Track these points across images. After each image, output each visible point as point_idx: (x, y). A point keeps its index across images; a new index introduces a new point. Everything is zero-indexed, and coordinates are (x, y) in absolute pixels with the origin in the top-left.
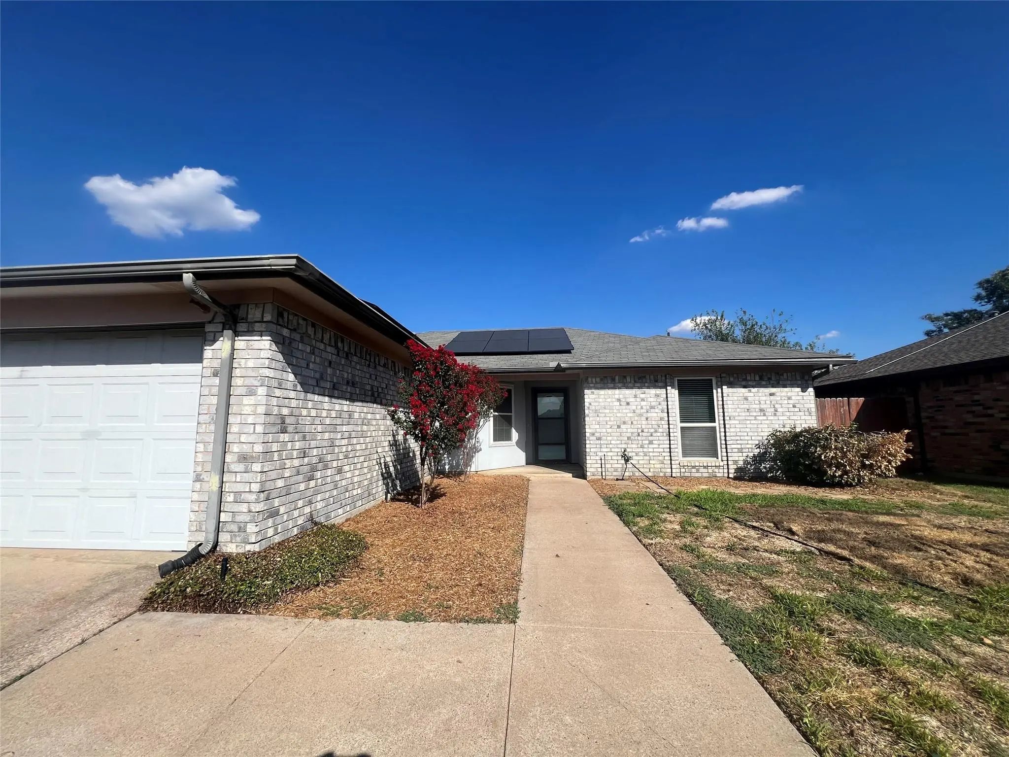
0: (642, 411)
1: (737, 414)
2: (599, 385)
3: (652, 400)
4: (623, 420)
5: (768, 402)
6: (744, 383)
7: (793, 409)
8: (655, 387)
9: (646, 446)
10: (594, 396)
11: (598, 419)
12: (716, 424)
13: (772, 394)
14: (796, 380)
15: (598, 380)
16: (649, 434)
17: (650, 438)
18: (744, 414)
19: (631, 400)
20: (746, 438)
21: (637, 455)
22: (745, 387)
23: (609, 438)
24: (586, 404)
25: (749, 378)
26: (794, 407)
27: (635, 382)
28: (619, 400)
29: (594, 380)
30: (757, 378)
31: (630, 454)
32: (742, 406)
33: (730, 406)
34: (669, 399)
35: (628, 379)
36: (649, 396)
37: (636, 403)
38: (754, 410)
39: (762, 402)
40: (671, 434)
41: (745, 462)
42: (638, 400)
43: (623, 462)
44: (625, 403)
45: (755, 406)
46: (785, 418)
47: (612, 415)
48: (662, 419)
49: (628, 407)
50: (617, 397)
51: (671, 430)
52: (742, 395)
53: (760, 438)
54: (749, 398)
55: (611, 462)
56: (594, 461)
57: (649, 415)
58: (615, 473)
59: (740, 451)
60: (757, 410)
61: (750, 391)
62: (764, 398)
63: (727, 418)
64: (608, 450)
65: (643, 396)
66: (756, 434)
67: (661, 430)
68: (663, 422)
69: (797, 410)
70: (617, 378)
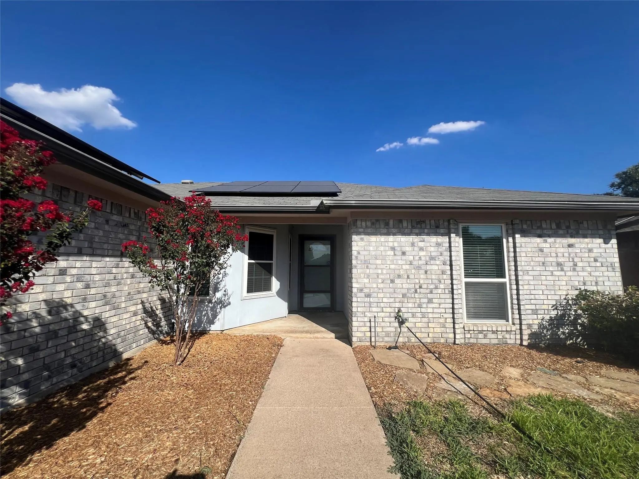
0: (420, 262)
1: (531, 268)
2: (369, 230)
3: (432, 249)
4: (397, 272)
5: (566, 255)
6: (539, 232)
7: (593, 264)
8: (437, 234)
9: (424, 306)
10: (362, 244)
11: (368, 271)
12: (506, 280)
13: (570, 246)
14: (598, 229)
15: (369, 224)
16: (428, 291)
17: (430, 296)
18: (538, 268)
19: (408, 249)
20: (542, 297)
21: (413, 316)
22: (540, 236)
23: (381, 295)
24: (354, 253)
25: (544, 226)
26: (596, 260)
27: (413, 227)
28: (393, 249)
29: (364, 224)
30: (554, 226)
31: (405, 316)
32: (537, 259)
33: (523, 259)
34: (453, 249)
35: (405, 224)
36: (428, 244)
37: (414, 253)
38: (549, 264)
39: (559, 255)
40: (455, 292)
41: (541, 326)
42: (416, 249)
43: (397, 324)
44: (400, 253)
45: (551, 259)
46: (585, 274)
47: (384, 266)
48: (443, 273)
49: (404, 257)
50: (391, 244)
51: (455, 287)
52: (536, 245)
53: (557, 297)
54: (545, 250)
55: (383, 324)
56: (362, 324)
57: (428, 267)
58: (386, 339)
59: (535, 312)
60: (554, 264)
61: (546, 242)
62: (562, 250)
63: (520, 273)
64: (379, 310)
65: (421, 244)
66: (553, 292)
67: (442, 286)
68: (445, 277)
69: (598, 264)
70: (391, 222)
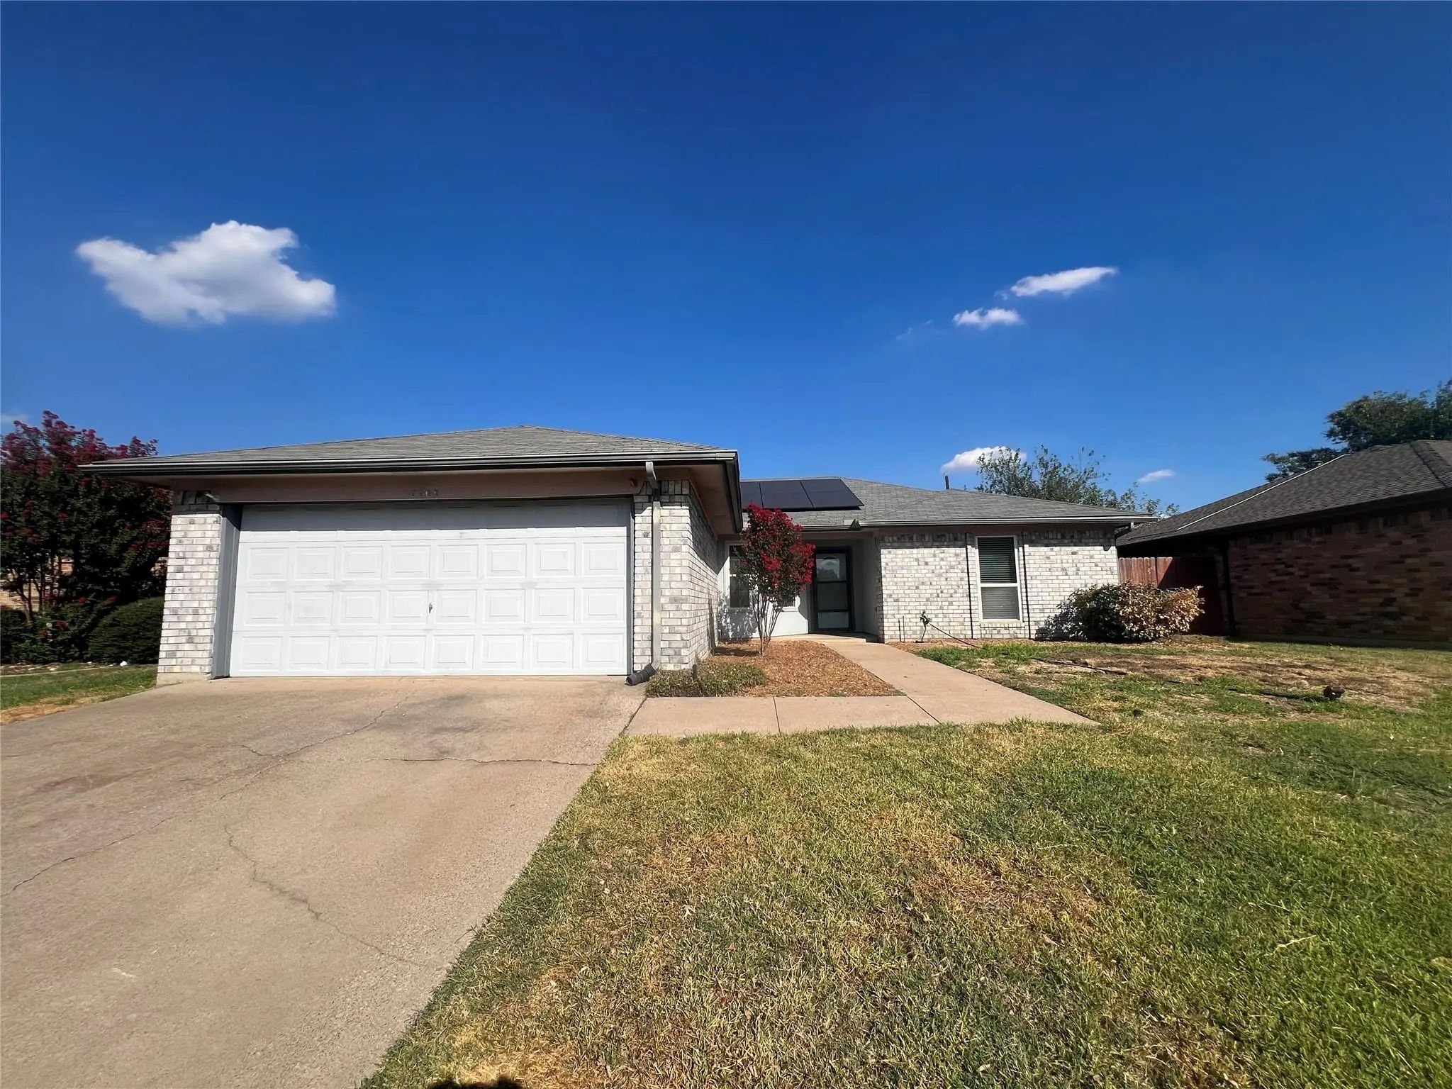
0: (942, 571)
1: (1038, 574)
2: (896, 544)
3: (952, 559)
4: (921, 580)
5: (1070, 561)
6: (1046, 541)
7: (1095, 568)
8: (955, 546)
9: (945, 608)
10: (891, 556)
11: (895, 579)
12: (1017, 585)
13: (1074, 553)
14: (1099, 538)
15: (895, 538)
16: (948, 595)
17: (950, 599)
18: (1046, 573)
19: (930, 560)
20: (1048, 598)
21: (936, 617)
22: (1047, 546)
23: (908, 600)
24: (883, 564)
25: (1051, 536)
26: (1096, 566)
27: (934, 541)
28: (917, 560)
29: (891, 539)
30: (1059, 537)
31: (929, 617)
32: (1044, 566)
33: (1032, 566)
34: (969, 559)
35: (927, 538)
36: (948, 555)
37: (936, 563)
38: (1055, 569)
39: (1064, 561)
40: (972, 595)
41: (1047, 623)
42: (937, 559)
43: (922, 624)
44: (923, 563)
45: (1056, 565)
46: (1088, 577)
47: (909, 575)
48: (962, 579)
49: (926, 567)
50: (915, 556)
51: (971, 591)
52: (1043, 553)
53: (1062, 598)
54: (1051, 557)
55: (910, 624)
56: (892, 624)
57: (948, 575)
58: (914, 636)
59: (1042, 611)
60: (1059, 569)
61: (1052, 550)
62: (1066, 557)
63: (1028, 578)
64: (907, 612)
65: (942, 555)
66: (1058, 594)
67: (961, 591)
68: (963, 583)
69: (1099, 569)
70: (915, 537)
